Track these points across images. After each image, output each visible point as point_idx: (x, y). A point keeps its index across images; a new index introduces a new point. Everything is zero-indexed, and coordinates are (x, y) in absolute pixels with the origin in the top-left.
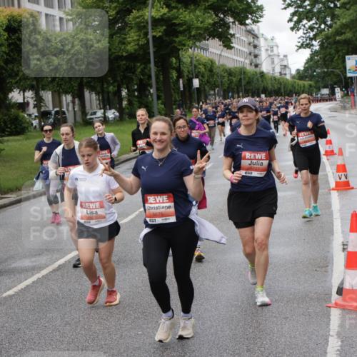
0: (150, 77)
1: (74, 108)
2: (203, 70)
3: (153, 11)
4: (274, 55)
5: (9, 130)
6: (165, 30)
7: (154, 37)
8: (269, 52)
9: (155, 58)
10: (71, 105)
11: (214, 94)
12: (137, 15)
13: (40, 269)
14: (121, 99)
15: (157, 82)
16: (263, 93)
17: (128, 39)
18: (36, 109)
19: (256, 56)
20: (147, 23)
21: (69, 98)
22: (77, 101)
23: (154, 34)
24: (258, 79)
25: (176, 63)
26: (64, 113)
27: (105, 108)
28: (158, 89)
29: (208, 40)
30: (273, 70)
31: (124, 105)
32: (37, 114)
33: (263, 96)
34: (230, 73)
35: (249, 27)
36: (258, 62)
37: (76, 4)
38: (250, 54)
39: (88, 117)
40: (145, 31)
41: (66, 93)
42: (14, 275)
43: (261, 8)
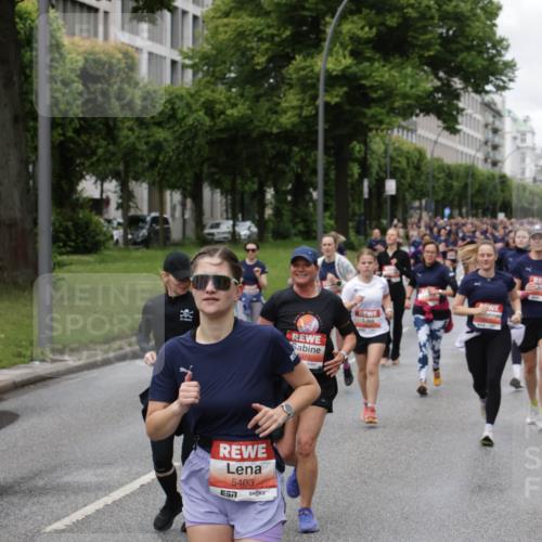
0: (314, 172)
1: (183, 214)
2: (404, 164)
3: (330, 61)
4: (527, 147)
5: (72, 244)
6: (346, 93)
7: (327, 105)
8: (518, 141)
9: (326, 141)
10: (179, 208)
11: (420, 208)
12: (303, 64)
13: (110, 489)
14: (262, 205)
15: (326, 182)
16: (501, 211)
17: (284, 105)
18: (120, 212)
19: (495, 147)
20: (318, 80)
21: (177, 196)
22: (189, 202)
23: (328, 99)
24: (495, 187)
25: (360, 151)
26: (166, 221)
27: (235, 219)
28: (326, 193)
29: (417, 115)
30: (523, 173)
31: (266, 216)
32: (121, 220)
33: (501, 216)
34: (450, 173)
35: (487, 98)
36: (498, 157)
37: (201, 40)
38: (486, 143)
39: (207, 231)
40: (313, 92)
41: (173, 187)
42: (67, 497)
43: (511, 66)
